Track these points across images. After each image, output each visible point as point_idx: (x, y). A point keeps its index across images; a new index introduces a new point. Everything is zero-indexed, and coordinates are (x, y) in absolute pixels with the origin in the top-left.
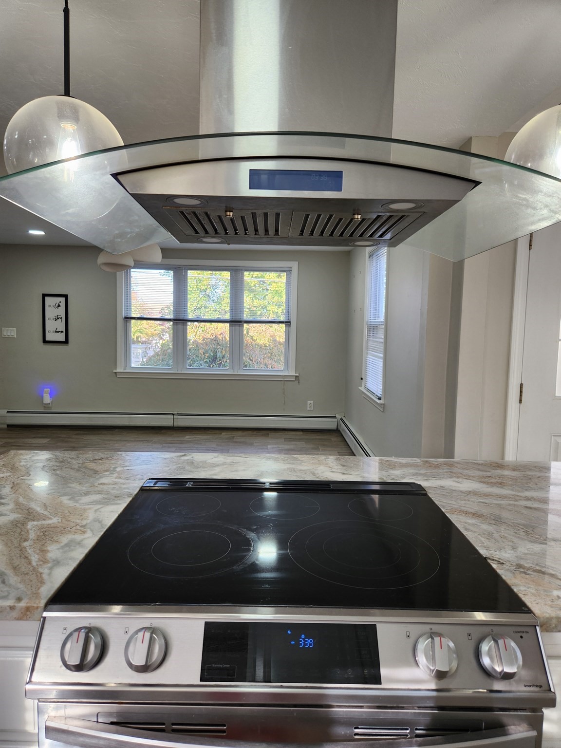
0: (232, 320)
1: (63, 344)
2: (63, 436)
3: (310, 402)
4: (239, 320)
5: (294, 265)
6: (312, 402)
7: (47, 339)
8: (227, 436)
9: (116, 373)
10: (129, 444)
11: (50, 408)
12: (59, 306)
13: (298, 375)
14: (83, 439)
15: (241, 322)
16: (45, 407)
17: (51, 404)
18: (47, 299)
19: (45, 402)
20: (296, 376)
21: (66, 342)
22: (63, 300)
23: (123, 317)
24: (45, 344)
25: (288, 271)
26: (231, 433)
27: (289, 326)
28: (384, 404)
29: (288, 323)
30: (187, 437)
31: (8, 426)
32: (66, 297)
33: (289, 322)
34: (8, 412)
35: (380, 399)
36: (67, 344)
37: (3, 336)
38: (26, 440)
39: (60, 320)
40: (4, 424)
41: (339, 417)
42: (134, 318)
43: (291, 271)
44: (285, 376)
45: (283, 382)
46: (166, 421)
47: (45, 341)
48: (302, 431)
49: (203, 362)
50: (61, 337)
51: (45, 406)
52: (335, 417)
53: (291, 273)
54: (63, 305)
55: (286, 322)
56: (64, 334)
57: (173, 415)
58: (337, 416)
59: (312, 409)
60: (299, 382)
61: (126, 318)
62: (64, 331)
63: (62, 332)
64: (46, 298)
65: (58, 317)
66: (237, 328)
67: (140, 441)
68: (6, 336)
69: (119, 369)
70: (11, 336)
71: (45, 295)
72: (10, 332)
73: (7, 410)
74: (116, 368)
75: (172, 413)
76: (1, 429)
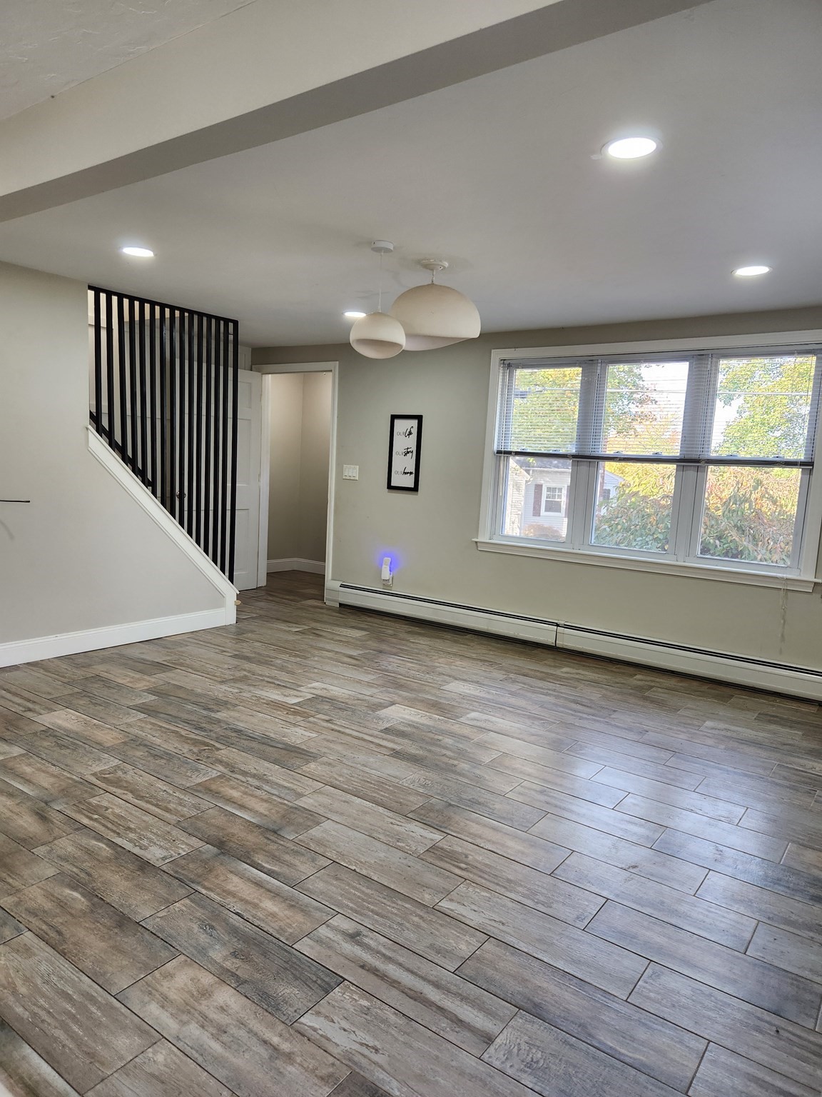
0: (683, 456)
1: (410, 492)
2: (388, 631)
4: (697, 457)
7: (393, 484)
8: (640, 683)
9: (476, 542)
11: (389, 586)
12: (410, 433)
13: (819, 580)
15: (698, 461)
16: (380, 584)
17: (389, 581)
18: (397, 422)
19: (383, 578)
20: (816, 583)
21: (415, 489)
22: (415, 423)
23: (495, 449)
24: (391, 491)
26: (652, 679)
27: (811, 471)
29: (808, 465)
31: (341, 605)
32: (419, 418)
33: (811, 464)
34: (342, 586)
36: (415, 493)
37: (344, 477)
39: (410, 454)
40: (336, 601)
45: (782, 592)
46: (544, 635)
47: (390, 487)
48: (819, 705)
49: (651, 538)
50: (409, 482)
51: (383, 583)
54: (415, 431)
55: (802, 464)
56: (413, 477)
57: (558, 625)
61: (499, 452)
62: (414, 472)
63: (411, 473)
64: (395, 421)
65: (409, 450)
66: (694, 473)
68: (347, 478)
69: (483, 537)
70: (352, 478)
71: (394, 417)
72: (352, 472)
73: (341, 583)
74: (477, 534)
75: (556, 622)
76: (331, 609)
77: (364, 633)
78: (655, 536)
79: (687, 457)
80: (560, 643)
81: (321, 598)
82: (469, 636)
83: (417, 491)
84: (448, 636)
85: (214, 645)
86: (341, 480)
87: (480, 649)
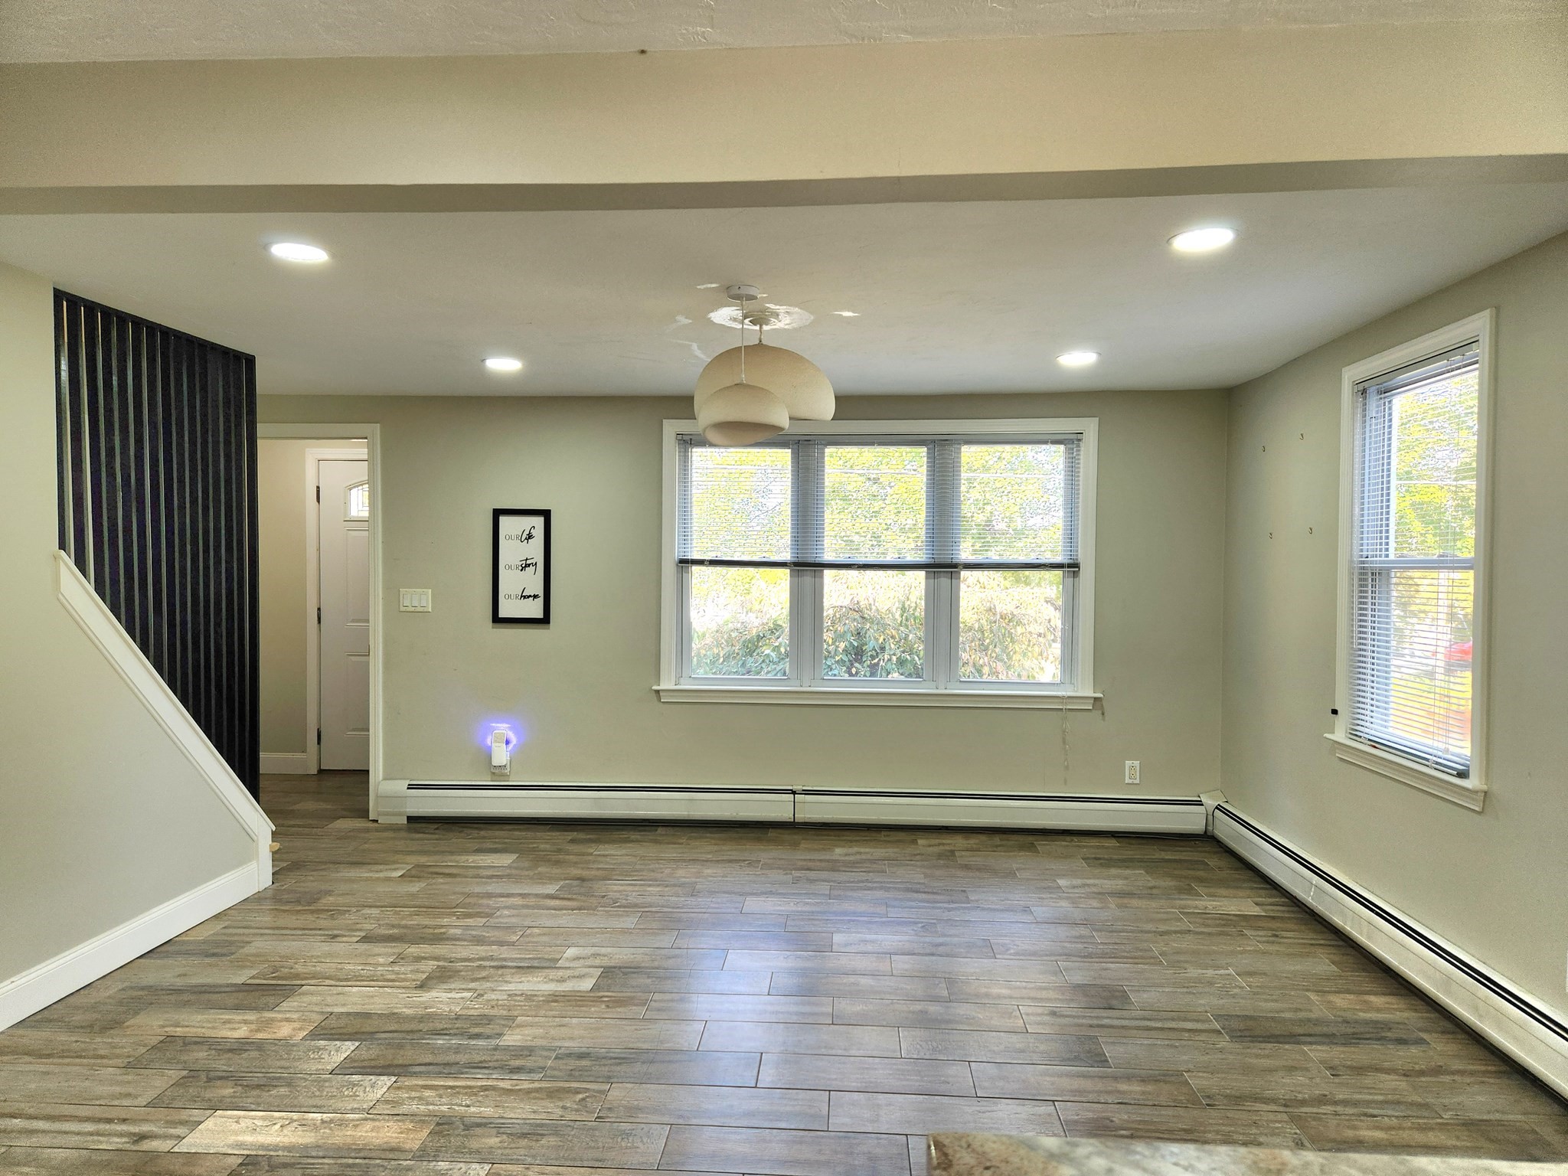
0: (931, 561)
1: (538, 625)
2: (542, 846)
3: (1132, 765)
4: (952, 561)
5: (1089, 427)
6: (1137, 763)
7: (502, 614)
8: (936, 849)
9: (658, 692)
10: (709, 871)
11: (503, 775)
12: (530, 537)
13: (1100, 695)
14: (591, 854)
15: (955, 566)
16: (494, 773)
17: (508, 766)
18: (504, 521)
19: (495, 763)
20: (1096, 699)
21: (545, 620)
22: (539, 521)
23: (676, 558)
24: (498, 625)
25: (1071, 441)
26: (937, 841)
27: (1075, 575)
28: (1486, 792)
29: (1072, 568)
30: (838, 851)
31: (410, 819)
32: (546, 514)
33: (1076, 566)
34: (411, 787)
35: (1462, 775)
36: (546, 626)
37: (401, 609)
38: (464, 858)
39: (532, 569)
40: (400, 814)
41: (1210, 802)
42: (701, 562)
43: (1080, 440)
44: (1069, 697)
45: (1063, 714)
46: (777, 808)
47: (497, 619)
48: (1113, 836)
50: (535, 610)
51: (497, 771)
52: (1199, 803)
53: (1078, 446)
54: (539, 534)
55: (1070, 566)
56: (540, 601)
57: (794, 793)
58: (1204, 799)
59: (1137, 781)
60: (1103, 714)
61: (682, 561)
62: (541, 594)
63: (535, 597)
64: (501, 518)
65: (528, 562)
66: (944, 581)
67: (730, 861)
68: (408, 609)
69: (666, 684)
70: (419, 609)
71: (497, 513)
72: (419, 599)
73: (408, 782)
74: (658, 680)
75: (790, 788)
76: (394, 828)
77: (514, 856)
78: (837, 658)
79: (937, 561)
80: (800, 817)
81: (364, 813)
82: (660, 830)
83: (549, 622)
84: (635, 835)
85: (291, 929)
86: (395, 612)
87: (705, 846)
